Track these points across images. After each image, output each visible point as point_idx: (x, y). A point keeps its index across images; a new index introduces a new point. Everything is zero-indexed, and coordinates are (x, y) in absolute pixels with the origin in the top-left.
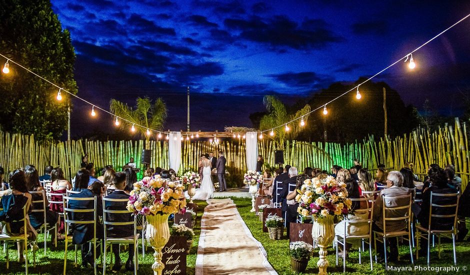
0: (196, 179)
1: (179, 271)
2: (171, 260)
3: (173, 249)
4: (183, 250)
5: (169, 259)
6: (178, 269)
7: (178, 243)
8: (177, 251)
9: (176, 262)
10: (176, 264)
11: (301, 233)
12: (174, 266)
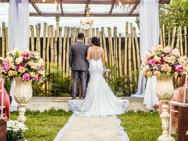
0: (31, 63)
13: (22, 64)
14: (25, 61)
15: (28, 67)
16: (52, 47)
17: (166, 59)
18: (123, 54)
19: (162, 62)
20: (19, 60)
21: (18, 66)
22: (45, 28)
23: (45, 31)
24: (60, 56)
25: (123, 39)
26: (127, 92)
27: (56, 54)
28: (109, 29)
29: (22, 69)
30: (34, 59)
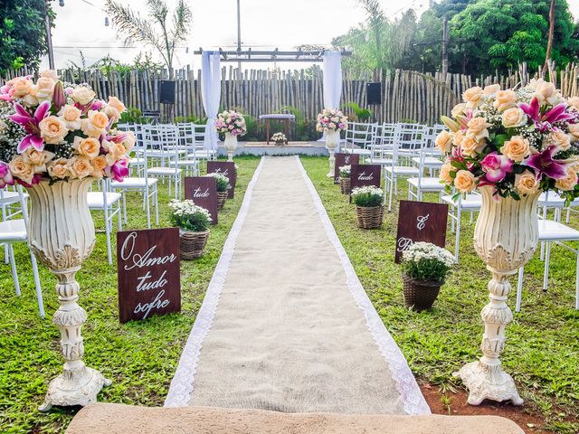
0: (237, 122)
1: (167, 302)
2: (147, 281)
3: (152, 256)
4: (172, 258)
5: (144, 278)
6: (162, 299)
7: (161, 243)
8: (160, 261)
9: (159, 283)
10: (160, 289)
11: (422, 221)
12: (154, 293)
13: (231, 123)
14: (233, 121)
15: (235, 125)
16: (238, 90)
17: (332, 119)
18: (310, 97)
19: (330, 121)
20: (229, 120)
21: (228, 125)
22: (231, 71)
23: (230, 74)
24: (246, 100)
25: (310, 82)
26: (313, 136)
27: (242, 97)
28: (296, 71)
29: (231, 127)
30: (239, 120)
